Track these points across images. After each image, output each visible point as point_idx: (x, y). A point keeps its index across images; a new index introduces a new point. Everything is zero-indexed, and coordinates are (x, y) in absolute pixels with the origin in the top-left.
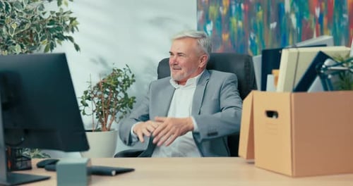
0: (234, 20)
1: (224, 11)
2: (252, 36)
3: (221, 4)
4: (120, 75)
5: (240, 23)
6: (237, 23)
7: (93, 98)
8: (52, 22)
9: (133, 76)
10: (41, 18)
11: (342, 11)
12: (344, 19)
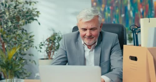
0: (106, 13)
1: (102, 10)
2: (114, 20)
3: (101, 7)
4: (57, 36)
5: (109, 15)
6: (108, 14)
7: (44, 45)
8: (27, 12)
9: (62, 36)
10: (22, 11)
11: (152, 10)
12: (153, 13)
